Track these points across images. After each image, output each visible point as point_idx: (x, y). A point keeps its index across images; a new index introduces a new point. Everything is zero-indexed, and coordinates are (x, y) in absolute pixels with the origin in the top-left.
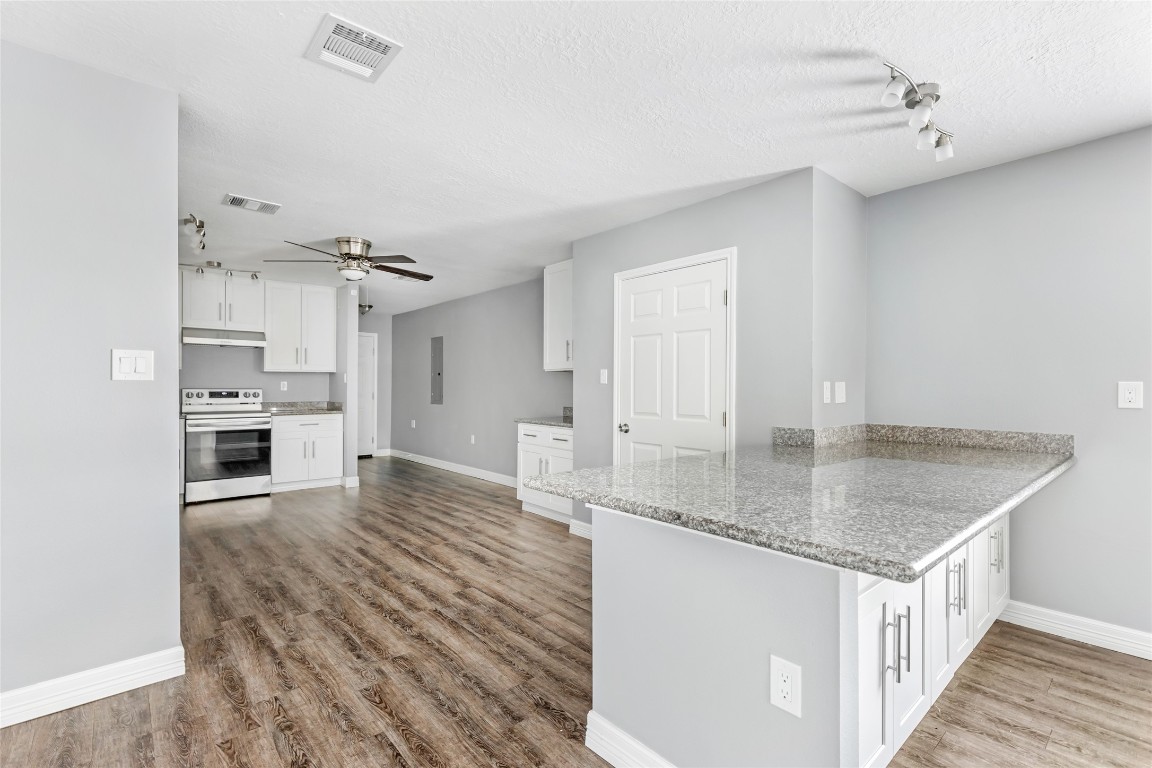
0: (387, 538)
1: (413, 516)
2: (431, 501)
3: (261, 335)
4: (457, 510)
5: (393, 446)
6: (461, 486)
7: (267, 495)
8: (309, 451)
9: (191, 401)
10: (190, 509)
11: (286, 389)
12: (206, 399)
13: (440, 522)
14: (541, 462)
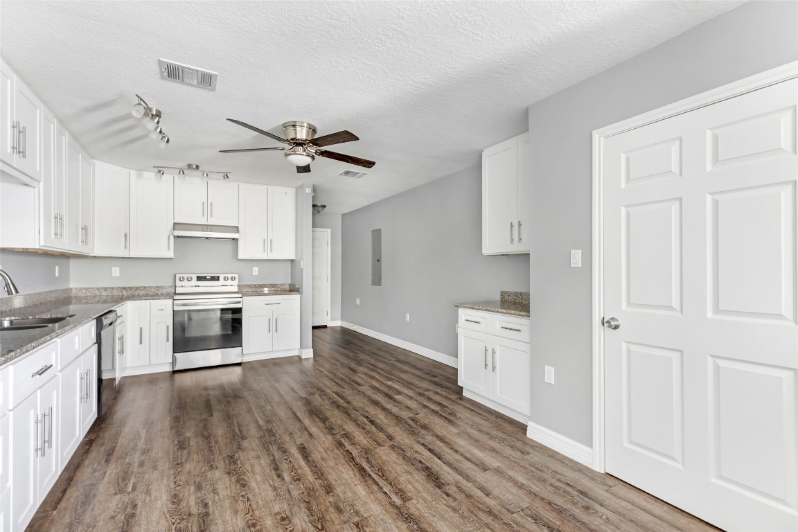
0: (330, 430)
1: (357, 397)
2: (373, 377)
3: (236, 229)
4: (399, 393)
5: (343, 319)
6: (399, 361)
7: (239, 364)
8: (273, 326)
9: (183, 283)
10: (177, 376)
11: (257, 274)
12: (194, 282)
13: (384, 409)
14: (486, 350)
